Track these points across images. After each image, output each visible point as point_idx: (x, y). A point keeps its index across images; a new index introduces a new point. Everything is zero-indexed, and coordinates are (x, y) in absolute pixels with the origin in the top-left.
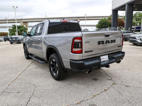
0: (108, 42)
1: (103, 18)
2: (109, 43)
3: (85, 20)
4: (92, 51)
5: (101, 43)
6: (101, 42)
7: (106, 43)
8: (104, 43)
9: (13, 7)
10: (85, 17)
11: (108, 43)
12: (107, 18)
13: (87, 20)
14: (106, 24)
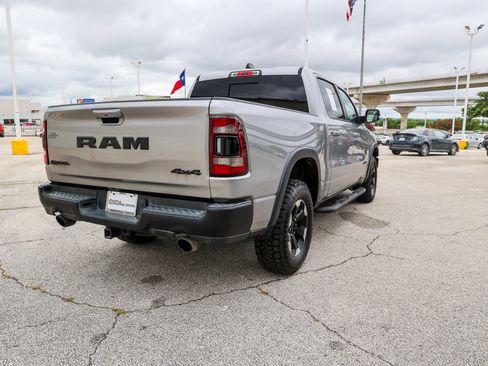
0: (108, 142)
2: (117, 146)
4: (66, 163)
5: (86, 144)
6: (85, 141)
7: (104, 145)
8: (98, 144)
9: (467, 28)
11: (110, 149)
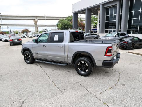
1: (61, 19)
3: (45, 20)
10: (45, 17)
12: (65, 19)
13: (47, 20)
14: (68, 26)
